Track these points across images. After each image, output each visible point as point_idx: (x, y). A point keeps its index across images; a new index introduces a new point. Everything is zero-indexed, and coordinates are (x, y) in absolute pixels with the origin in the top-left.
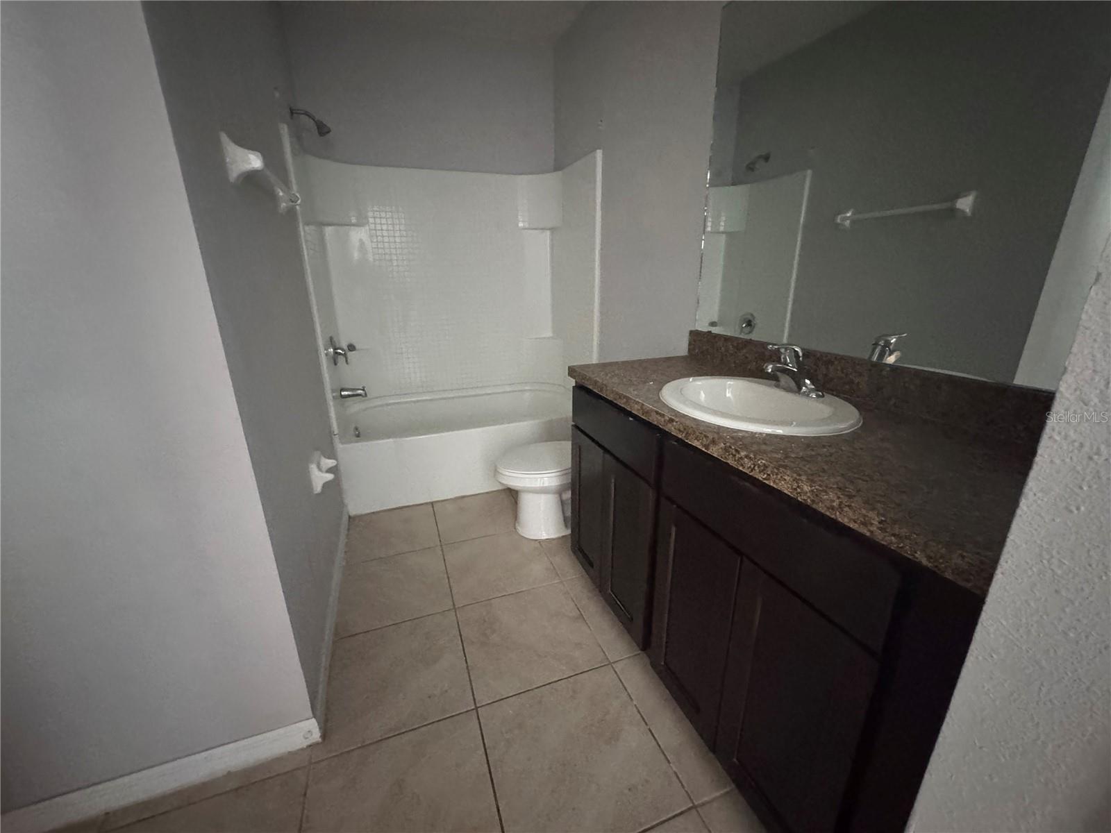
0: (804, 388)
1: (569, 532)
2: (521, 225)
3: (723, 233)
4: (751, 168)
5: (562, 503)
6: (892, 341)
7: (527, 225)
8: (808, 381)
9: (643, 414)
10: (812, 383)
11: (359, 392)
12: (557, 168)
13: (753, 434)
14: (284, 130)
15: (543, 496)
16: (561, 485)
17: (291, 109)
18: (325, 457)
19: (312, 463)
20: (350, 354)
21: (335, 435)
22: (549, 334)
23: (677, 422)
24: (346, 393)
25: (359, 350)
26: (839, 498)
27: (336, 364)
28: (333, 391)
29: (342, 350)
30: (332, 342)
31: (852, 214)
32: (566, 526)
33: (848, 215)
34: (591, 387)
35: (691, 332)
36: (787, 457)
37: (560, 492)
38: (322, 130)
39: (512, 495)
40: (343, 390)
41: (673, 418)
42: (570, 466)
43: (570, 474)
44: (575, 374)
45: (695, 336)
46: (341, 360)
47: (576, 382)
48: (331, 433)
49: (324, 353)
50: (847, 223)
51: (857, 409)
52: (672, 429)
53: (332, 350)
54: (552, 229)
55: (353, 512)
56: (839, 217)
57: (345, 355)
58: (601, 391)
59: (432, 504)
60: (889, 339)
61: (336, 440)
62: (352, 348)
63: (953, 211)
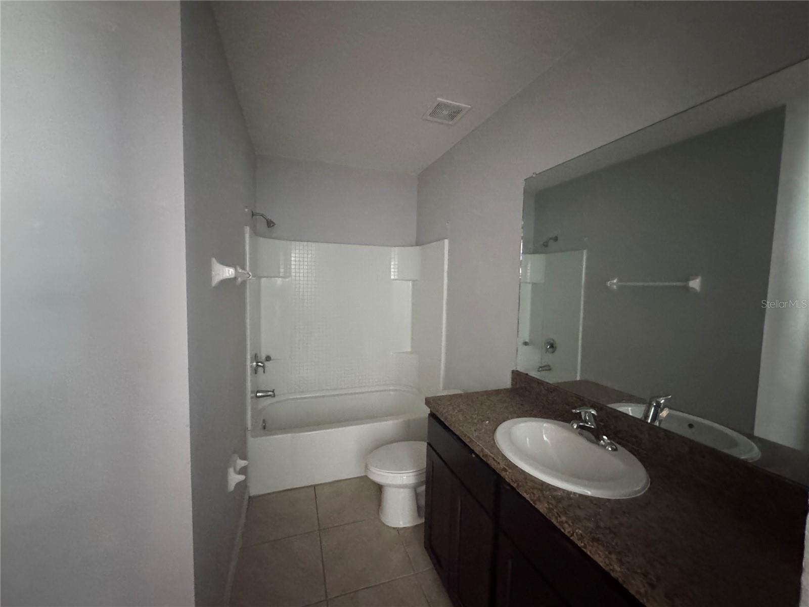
0: (602, 441)
1: (423, 520)
2: (392, 277)
3: (529, 283)
4: (546, 245)
5: (417, 495)
6: (661, 402)
7: (396, 277)
8: (605, 437)
9: (483, 456)
10: (609, 438)
11: (270, 393)
12: (418, 244)
13: (569, 493)
14: (247, 230)
15: (402, 490)
16: (416, 483)
17: (252, 212)
18: (240, 458)
19: (231, 467)
20: (267, 364)
21: (248, 430)
22: (409, 350)
23: (509, 473)
24: (260, 394)
25: (274, 360)
26: (644, 586)
27: (256, 373)
28: (252, 392)
29: (262, 363)
30: (256, 358)
31: (617, 282)
32: (419, 515)
33: (615, 281)
34: (442, 420)
35: (513, 372)
36: (598, 527)
37: (415, 488)
38: (270, 224)
39: (379, 489)
40: (258, 392)
41: (507, 468)
42: (425, 466)
43: (425, 474)
44: (431, 406)
45: (516, 375)
46: (260, 370)
47: (431, 411)
48: (246, 429)
49: (250, 364)
50: (615, 287)
51: (645, 466)
52: (507, 476)
53: (255, 363)
54: (413, 281)
55: (252, 495)
56: (609, 282)
57: (263, 367)
58: (451, 425)
59: (315, 487)
60: (659, 400)
61: (249, 434)
62: (268, 358)
63: (687, 289)
